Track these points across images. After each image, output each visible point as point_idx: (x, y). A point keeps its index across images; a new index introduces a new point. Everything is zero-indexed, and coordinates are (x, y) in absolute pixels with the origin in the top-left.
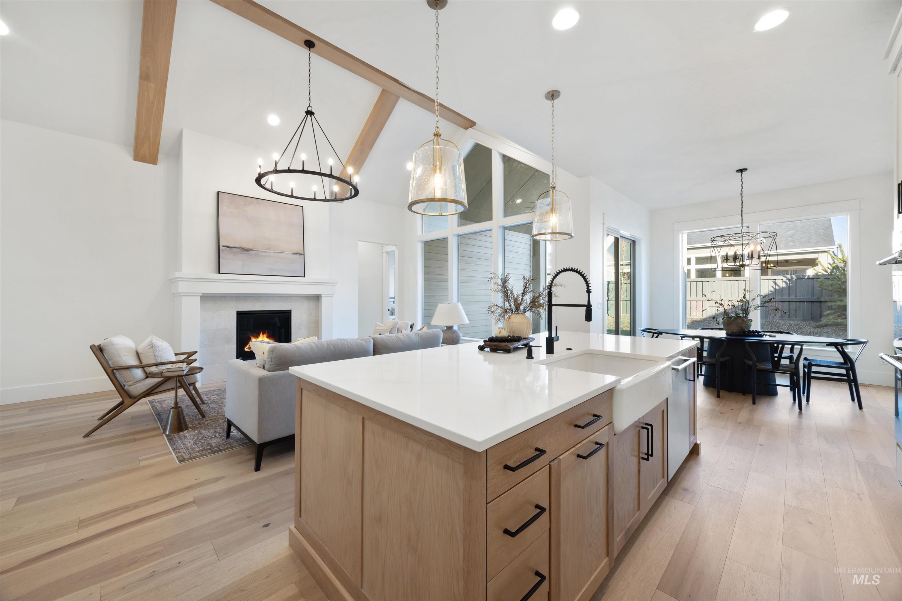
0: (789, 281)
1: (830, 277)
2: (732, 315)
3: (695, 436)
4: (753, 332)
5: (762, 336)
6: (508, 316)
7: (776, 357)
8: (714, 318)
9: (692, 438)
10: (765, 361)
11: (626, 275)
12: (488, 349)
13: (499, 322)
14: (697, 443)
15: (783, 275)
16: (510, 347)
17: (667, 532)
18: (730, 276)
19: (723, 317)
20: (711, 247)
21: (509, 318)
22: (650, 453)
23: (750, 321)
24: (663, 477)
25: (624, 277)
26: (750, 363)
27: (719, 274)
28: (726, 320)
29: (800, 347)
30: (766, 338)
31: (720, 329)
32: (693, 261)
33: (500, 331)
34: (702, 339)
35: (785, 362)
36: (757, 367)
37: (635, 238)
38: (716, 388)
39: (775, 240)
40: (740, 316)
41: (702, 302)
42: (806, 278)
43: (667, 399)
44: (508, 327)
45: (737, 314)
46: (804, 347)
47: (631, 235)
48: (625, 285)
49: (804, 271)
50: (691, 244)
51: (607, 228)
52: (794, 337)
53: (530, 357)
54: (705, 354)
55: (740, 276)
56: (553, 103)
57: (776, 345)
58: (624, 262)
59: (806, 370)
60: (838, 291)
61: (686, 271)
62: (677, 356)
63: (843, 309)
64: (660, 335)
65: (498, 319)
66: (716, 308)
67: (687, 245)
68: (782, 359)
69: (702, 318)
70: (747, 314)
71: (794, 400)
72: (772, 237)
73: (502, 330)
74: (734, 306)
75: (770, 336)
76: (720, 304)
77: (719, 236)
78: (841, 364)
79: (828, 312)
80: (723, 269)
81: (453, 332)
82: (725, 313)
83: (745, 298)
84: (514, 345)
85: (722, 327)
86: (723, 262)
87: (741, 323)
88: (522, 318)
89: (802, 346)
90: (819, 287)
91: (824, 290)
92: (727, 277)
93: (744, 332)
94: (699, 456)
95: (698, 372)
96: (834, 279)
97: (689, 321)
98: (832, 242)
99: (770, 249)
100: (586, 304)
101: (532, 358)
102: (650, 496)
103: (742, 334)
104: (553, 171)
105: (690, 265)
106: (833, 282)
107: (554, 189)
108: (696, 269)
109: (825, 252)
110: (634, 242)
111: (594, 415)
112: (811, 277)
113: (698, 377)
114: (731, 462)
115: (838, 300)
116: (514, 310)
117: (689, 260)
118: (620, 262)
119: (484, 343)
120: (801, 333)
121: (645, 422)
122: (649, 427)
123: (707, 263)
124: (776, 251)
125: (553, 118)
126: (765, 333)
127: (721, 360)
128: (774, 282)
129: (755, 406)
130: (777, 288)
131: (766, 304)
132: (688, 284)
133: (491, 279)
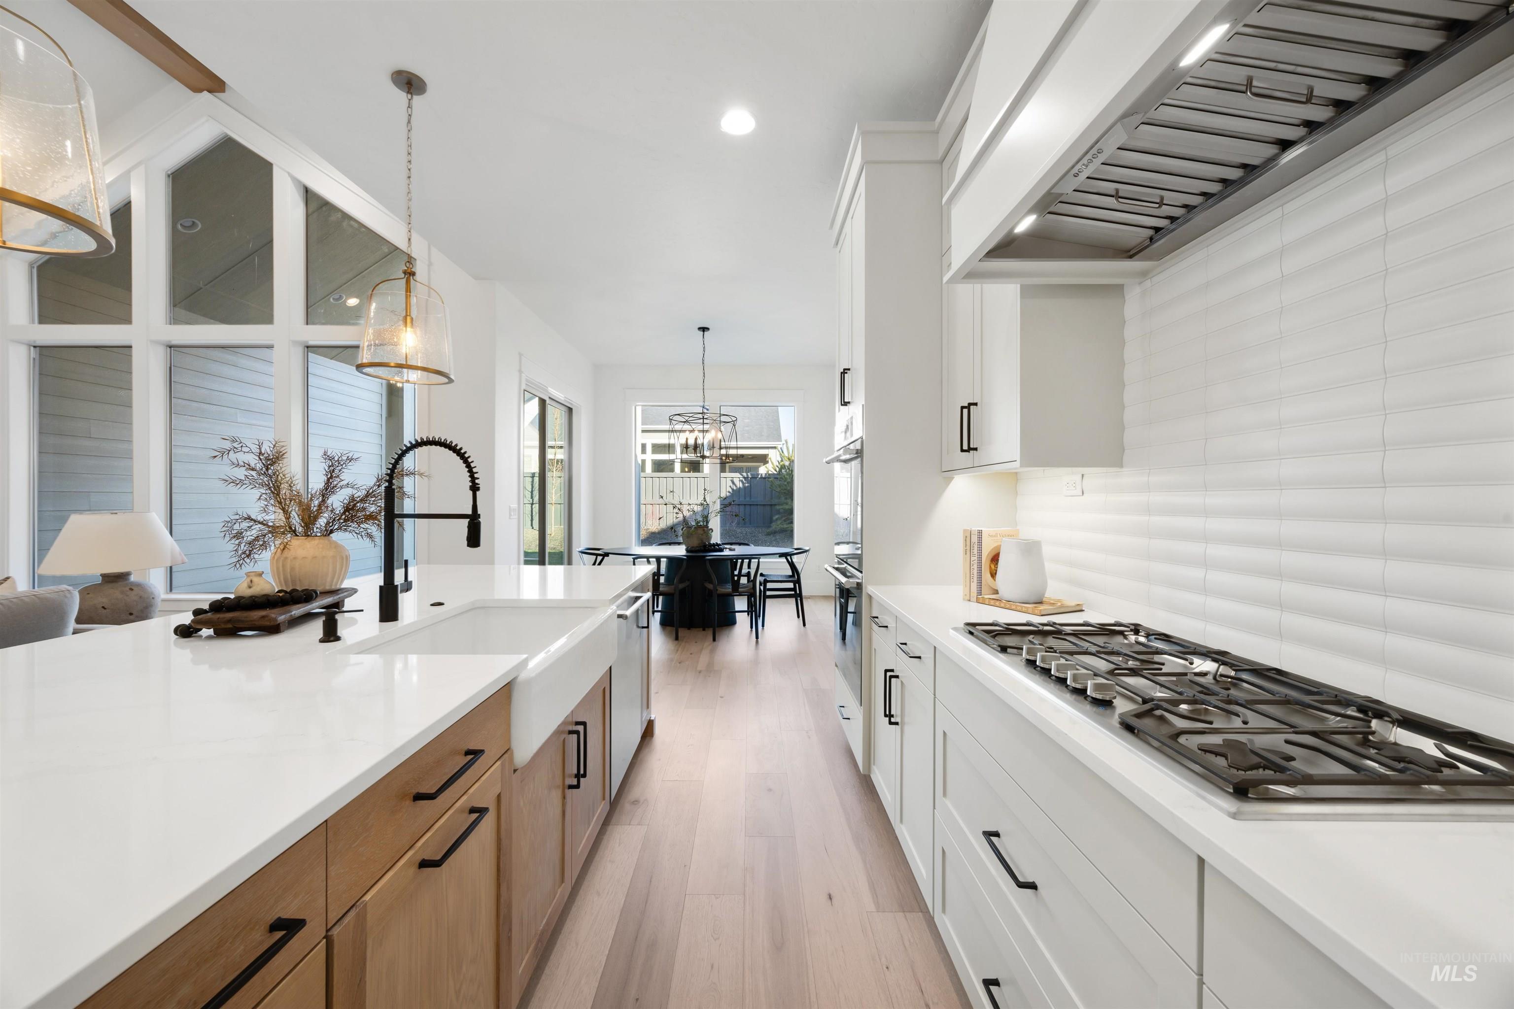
0: (745, 480)
1: (778, 477)
2: (692, 523)
3: (648, 710)
4: (714, 545)
5: (721, 550)
6: (278, 542)
7: (736, 575)
8: (672, 528)
9: (645, 714)
10: (726, 582)
11: (560, 464)
12: (211, 632)
13: (248, 561)
14: (651, 719)
15: (740, 473)
16: (277, 621)
17: (608, 893)
18: (689, 472)
19: (682, 527)
20: (669, 431)
21: (284, 549)
22: (582, 772)
23: (711, 531)
24: (604, 799)
25: (556, 467)
26: (710, 586)
27: (677, 467)
28: (686, 531)
29: (757, 560)
30: (726, 553)
31: (679, 544)
32: (649, 449)
33: (251, 581)
34: (658, 559)
35: (744, 580)
36: (718, 592)
37: (571, 404)
38: (674, 627)
39: (735, 426)
40: (701, 525)
41: (658, 505)
42: (759, 477)
43: (610, 667)
44: (281, 569)
45: (698, 522)
46: (760, 560)
47: (565, 397)
48: (559, 480)
49: (757, 468)
50: (647, 425)
51: (527, 380)
52: (751, 550)
53: (332, 639)
54: (662, 580)
55: (699, 472)
56: (410, 100)
57: (735, 560)
58: (557, 443)
59: (762, 588)
60: (785, 493)
61: (640, 462)
62: (625, 594)
63: (791, 512)
64: (606, 558)
65: (244, 553)
66: (675, 515)
67: (642, 425)
68: (742, 578)
69: (659, 527)
70: (707, 522)
71: (752, 627)
72: (733, 423)
73: (255, 579)
74: (694, 512)
75: (730, 550)
76: (679, 509)
77: (679, 415)
78: (790, 576)
79: (777, 517)
80: (682, 462)
81: (127, 589)
82: (684, 521)
83: (705, 500)
84: (292, 612)
85: (681, 540)
86: (682, 453)
87: (702, 535)
88: (321, 546)
89: (759, 559)
90: (770, 488)
91: (773, 491)
92: (686, 472)
93: (705, 546)
94: (654, 736)
95: (653, 608)
96: (781, 479)
97: (644, 534)
98: (779, 438)
99: (730, 441)
100: (470, 512)
101: (338, 639)
102: (580, 849)
103: (702, 548)
104: (409, 239)
105: (645, 453)
106: (781, 482)
107: (411, 277)
108: (652, 460)
109: (775, 448)
110: (570, 410)
111: (468, 753)
112: (763, 476)
113: (653, 614)
114: (691, 734)
115: (785, 503)
116: (300, 529)
117: (644, 446)
118: (549, 443)
119: (194, 616)
120: (757, 544)
121: (574, 720)
122: (581, 728)
123: (665, 453)
124: (735, 443)
125: (409, 131)
126: (726, 546)
127: (681, 586)
128: (731, 481)
129: (715, 643)
130: (735, 488)
131: (728, 509)
132: (643, 480)
133: (223, 453)
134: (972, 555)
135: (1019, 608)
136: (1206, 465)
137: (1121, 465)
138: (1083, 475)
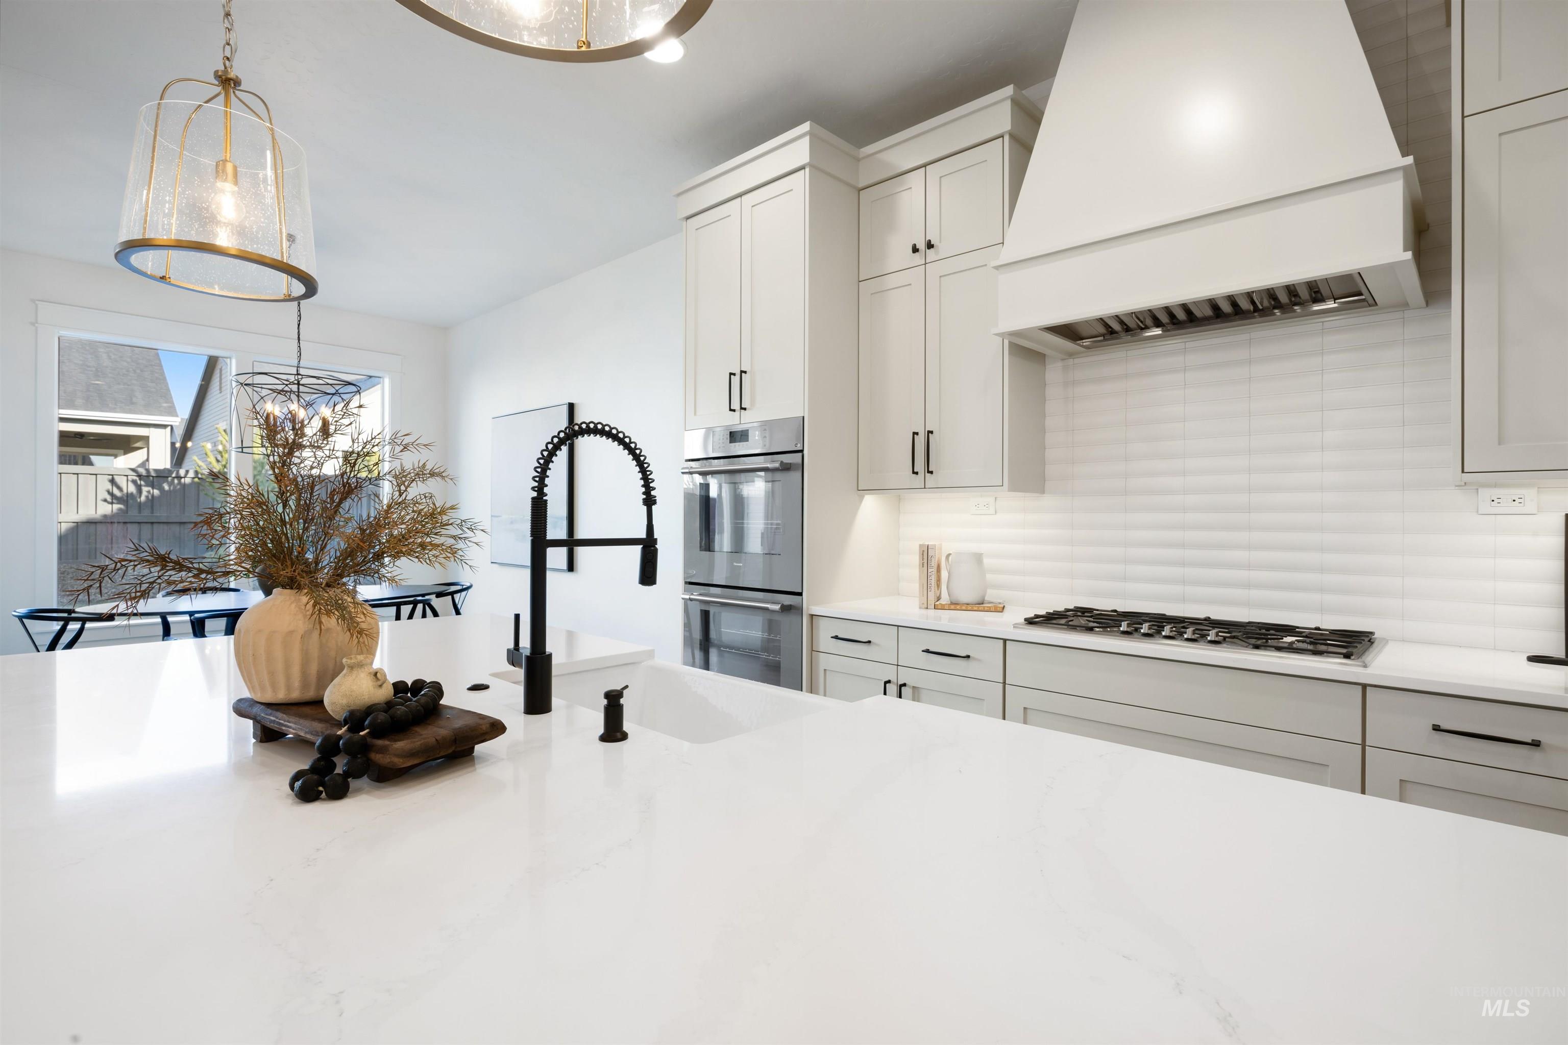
98: (171, 409)
109: (163, 426)
134: (929, 567)
135: (975, 608)
136: (1126, 495)
137: (1043, 492)
138: (996, 498)
